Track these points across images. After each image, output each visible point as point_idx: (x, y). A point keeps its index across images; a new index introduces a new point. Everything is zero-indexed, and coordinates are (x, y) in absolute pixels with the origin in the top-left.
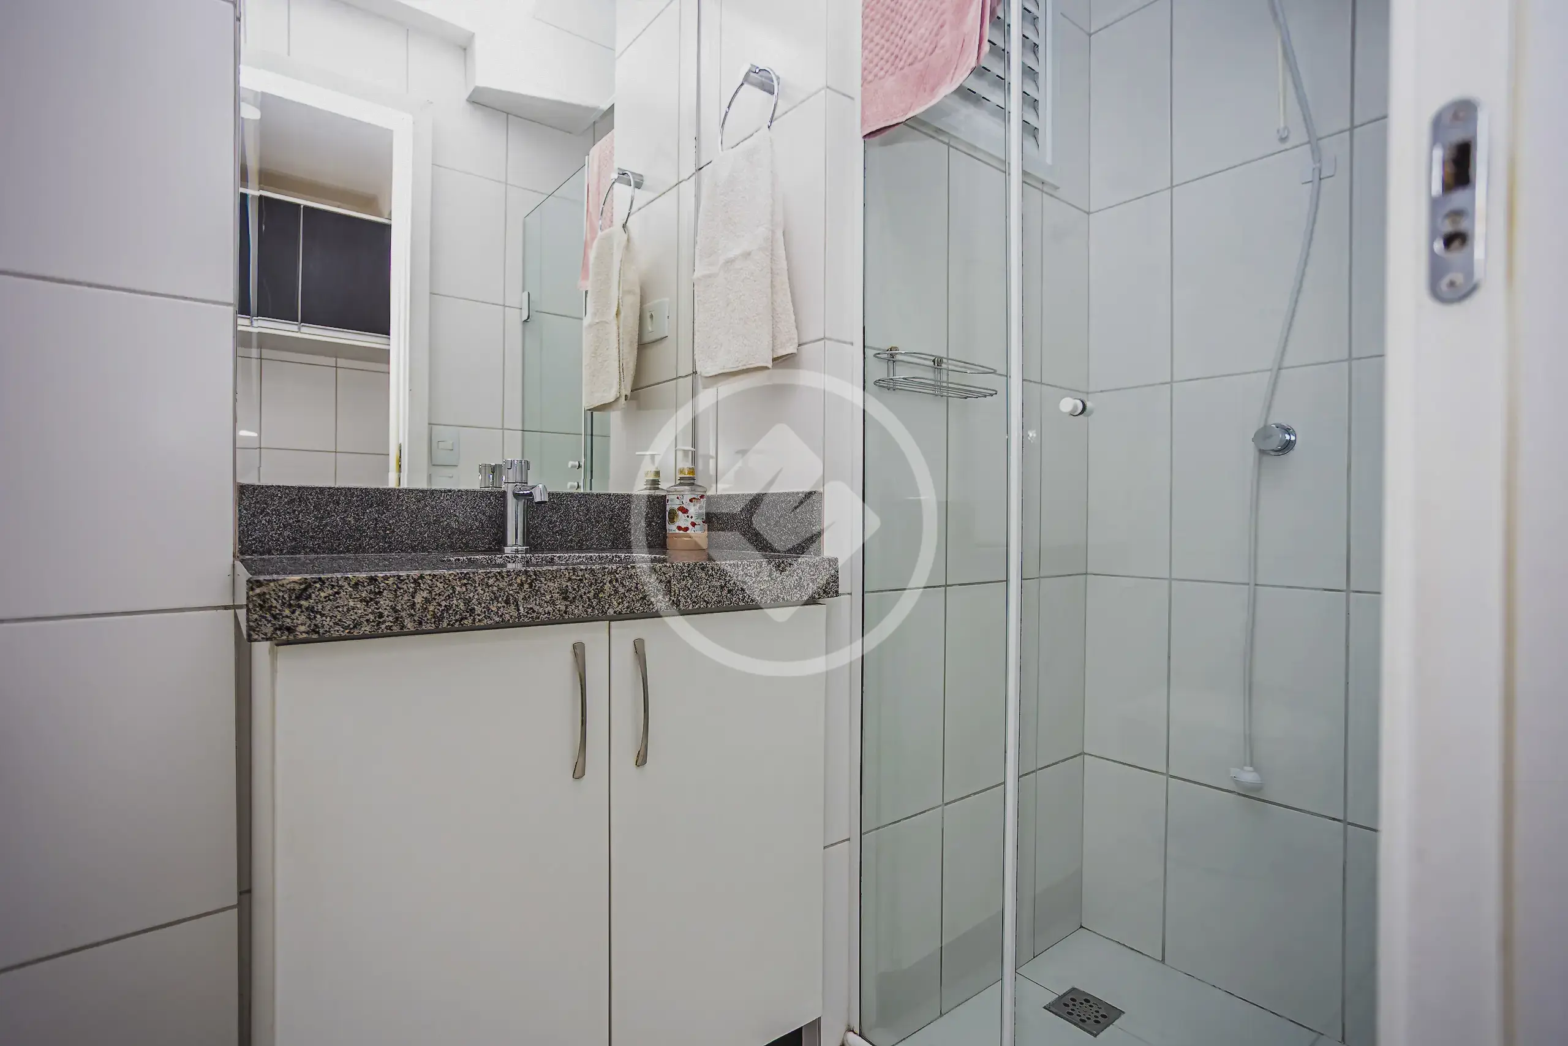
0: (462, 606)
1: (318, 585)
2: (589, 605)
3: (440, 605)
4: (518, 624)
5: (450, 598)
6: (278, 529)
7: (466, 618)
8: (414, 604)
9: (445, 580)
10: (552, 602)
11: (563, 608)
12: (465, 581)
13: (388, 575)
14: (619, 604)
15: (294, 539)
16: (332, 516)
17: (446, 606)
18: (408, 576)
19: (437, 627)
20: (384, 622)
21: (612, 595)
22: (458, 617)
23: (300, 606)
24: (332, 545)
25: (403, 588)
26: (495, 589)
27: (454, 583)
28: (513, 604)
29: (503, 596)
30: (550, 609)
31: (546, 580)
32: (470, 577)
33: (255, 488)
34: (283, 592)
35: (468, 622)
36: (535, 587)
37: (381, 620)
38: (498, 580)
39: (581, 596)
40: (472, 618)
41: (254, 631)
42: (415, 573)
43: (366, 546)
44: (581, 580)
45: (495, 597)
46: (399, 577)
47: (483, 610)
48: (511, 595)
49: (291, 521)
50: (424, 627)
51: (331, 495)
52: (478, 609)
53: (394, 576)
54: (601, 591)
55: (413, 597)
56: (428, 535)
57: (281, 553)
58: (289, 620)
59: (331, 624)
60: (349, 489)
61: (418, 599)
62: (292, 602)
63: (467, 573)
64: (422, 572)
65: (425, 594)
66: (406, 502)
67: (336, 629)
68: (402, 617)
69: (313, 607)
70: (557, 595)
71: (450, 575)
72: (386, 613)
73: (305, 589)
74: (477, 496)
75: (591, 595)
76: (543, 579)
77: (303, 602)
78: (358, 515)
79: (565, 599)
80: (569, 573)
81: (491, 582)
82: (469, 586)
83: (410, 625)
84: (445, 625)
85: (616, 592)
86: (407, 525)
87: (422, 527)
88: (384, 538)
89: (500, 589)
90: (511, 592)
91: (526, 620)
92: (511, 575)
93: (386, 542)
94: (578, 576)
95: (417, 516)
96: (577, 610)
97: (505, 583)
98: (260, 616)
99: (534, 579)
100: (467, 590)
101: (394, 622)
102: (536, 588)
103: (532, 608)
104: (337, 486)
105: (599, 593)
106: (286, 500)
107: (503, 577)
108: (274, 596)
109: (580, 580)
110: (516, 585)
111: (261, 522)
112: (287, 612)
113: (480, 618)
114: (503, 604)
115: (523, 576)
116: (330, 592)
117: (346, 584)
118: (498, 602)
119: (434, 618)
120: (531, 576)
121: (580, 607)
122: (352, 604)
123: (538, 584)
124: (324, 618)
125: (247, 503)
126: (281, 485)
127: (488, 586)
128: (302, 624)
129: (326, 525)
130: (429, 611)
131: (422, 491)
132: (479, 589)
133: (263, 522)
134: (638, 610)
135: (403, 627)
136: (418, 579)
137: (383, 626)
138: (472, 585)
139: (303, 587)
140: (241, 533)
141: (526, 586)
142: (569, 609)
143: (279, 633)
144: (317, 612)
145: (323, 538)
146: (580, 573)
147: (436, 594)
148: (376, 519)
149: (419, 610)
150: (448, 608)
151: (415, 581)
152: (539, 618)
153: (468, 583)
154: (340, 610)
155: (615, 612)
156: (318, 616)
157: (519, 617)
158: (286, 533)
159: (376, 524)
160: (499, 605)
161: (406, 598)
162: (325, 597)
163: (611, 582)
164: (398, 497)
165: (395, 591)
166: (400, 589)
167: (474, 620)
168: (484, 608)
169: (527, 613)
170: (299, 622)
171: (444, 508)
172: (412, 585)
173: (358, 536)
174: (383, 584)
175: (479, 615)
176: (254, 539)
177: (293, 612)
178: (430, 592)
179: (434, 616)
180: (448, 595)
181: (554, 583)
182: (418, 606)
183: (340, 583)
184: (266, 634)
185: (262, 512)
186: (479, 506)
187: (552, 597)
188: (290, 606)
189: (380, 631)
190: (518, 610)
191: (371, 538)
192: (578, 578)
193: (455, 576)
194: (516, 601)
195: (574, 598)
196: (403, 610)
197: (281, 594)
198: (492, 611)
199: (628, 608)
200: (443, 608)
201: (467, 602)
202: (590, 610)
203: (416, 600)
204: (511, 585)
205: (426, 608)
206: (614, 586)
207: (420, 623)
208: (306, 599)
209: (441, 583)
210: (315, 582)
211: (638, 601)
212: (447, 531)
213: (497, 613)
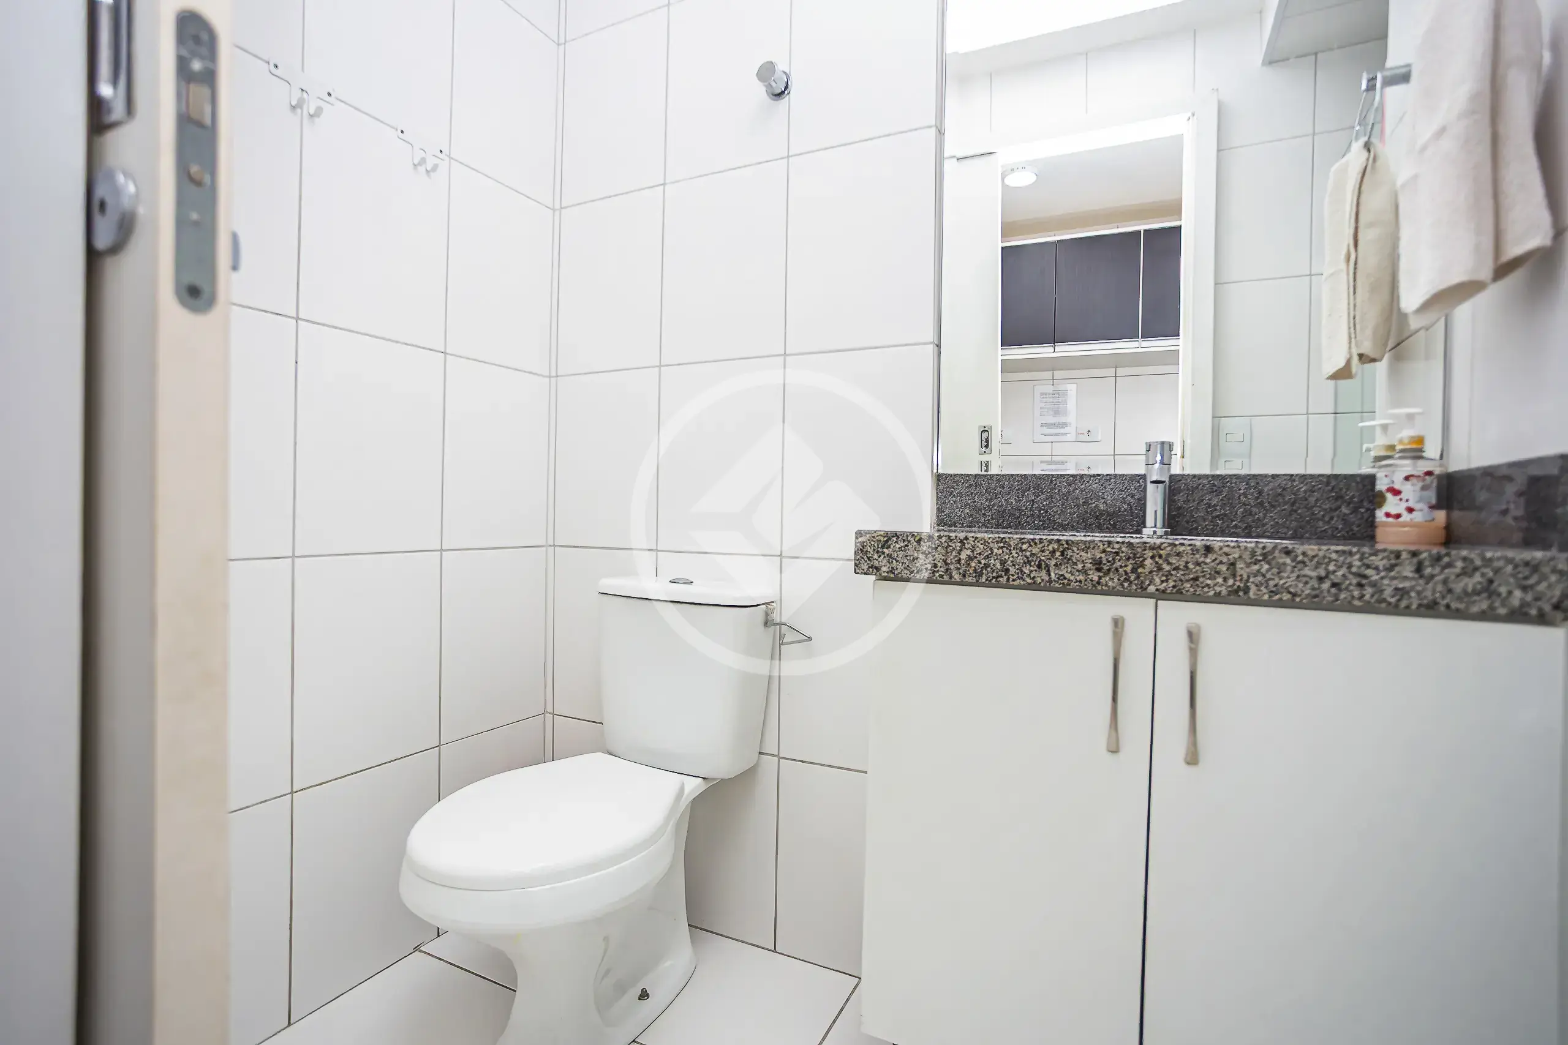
0: (998, 566)
1: (895, 539)
2: (1125, 579)
3: (980, 563)
4: (1048, 587)
5: (988, 558)
6: (961, 508)
7: (1002, 577)
8: (960, 560)
9: (985, 542)
10: (1084, 571)
11: (1096, 578)
12: (1002, 545)
13: (942, 535)
14: (1162, 582)
15: (971, 515)
16: (999, 497)
17: (985, 564)
18: (956, 537)
19: (977, 581)
20: (938, 571)
21: (1154, 571)
22: (994, 574)
23: (884, 553)
24: (998, 522)
25: (952, 546)
26: (1028, 554)
27: (991, 545)
28: (1045, 568)
29: (1036, 561)
30: (1081, 577)
31: (1078, 550)
32: (1006, 542)
33: (948, 476)
34: (874, 541)
35: (1003, 580)
36: (1067, 555)
37: (936, 570)
38: (1031, 546)
39: (1117, 569)
40: (1007, 577)
41: (857, 567)
42: (962, 535)
43: (1024, 523)
44: (1117, 553)
45: (1028, 561)
46: (949, 537)
47: (1017, 571)
48: (1043, 560)
49: (969, 502)
50: (967, 579)
51: (999, 481)
52: (1012, 570)
53: (946, 536)
54: (1140, 566)
55: (960, 554)
56: (1077, 515)
57: (963, 526)
58: (876, 562)
59: (902, 568)
60: (1012, 475)
61: (963, 556)
62: (879, 549)
63: (1004, 538)
64: (967, 534)
65: (969, 552)
66: (1058, 486)
67: (905, 572)
68: (950, 569)
69: (891, 554)
70: (1090, 565)
71: (989, 538)
72: (939, 565)
73: (887, 541)
74: (1125, 479)
75: (1129, 569)
76: (1075, 549)
77: (885, 550)
78: (1018, 497)
79: (1099, 570)
80: (1104, 545)
81: (1025, 547)
82: (1005, 549)
83: (957, 577)
84: (984, 580)
85: (1160, 569)
86: (1059, 506)
87: (1072, 508)
88: (1039, 517)
89: (1033, 554)
90: (1043, 558)
91: (1057, 585)
92: (1043, 542)
93: (1040, 521)
94: (1113, 548)
95: (1067, 498)
96: (1112, 582)
97: (1037, 549)
98: (861, 557)
99: (1066, 548)
100: (1003, 552)
101: (945, 573)
102: (1068, 557)
103: (1063, 575)
104: (1003, 473)
105: (1138, 567)
106: (967, 485)
107: (1036, 544)
108: (869, 544)
109: (1115, 552)
110: (1048, 552)
111: (950, 501)
112: (876, 556)
113: (1014, 578)
114: (1036, 568)
115: (1056, 544)
116: (902, 544)
117: (912, 539)
118: (1031, 566)
119: (975, 573)
120: (1063, 545)
121: (1116, 580)
122: (916, 555)
123: (1070, 553)
124: (898, 563)
125: (941, 487)
126: (963, 473)
127: (1022, 550)
128: (884, 566)
129: (994, 505)
130: (971, 566)
131: (1072, 476)
132: (1014, 552)
133: (951, 502)
134: (1187, 591)
135: (951, 577)
136: (964, 539)
137: (937, 575)
138: (1007, 549)
139: (885, 539)
140: (938, 509)
141: (1058, 554)
142: (1103, 580)
143: (871, 570)
144: (894, 559)
145: (992, 515)
146: (1117, 546)
147: (977, 554)
148: (1033, 500)
149: (964, 565)
150: (986, 566)
151: (961, 541)
152: (1069, 585)
153: (1004, 547)
154: (909, 558)
155: (1157, 590)
156: (894, 561)
157: (1050, 581)
158: (967, 511)
159: (1032, 505)
160: (1032, 568)
161: (954, 554)
162: (899, 548)
163: (1152, 557)
164: (1052, 481)
165: (946, 548)
166: (951, 546)
167: (1008, 579)
168: (1017, 569)
169: (1058, 578)
170: (883, 564)
171: (1093, 491)
172: (959, 544)
173: (1018, 514)
174: (937, 542)
175: (1013, 575)
176: (945, 515)
177: (880, 557)
178: (973, 551)
179: (975, 571)
180: (987, 556)
181: (1087, 553)
182: (963, 562)
183: (909, 538)
184: (863, 570)
185: (951, 494)
186: (1128, 489)
187: (1084, 566)
188: (878, 552)
189: (935, 578)
190: (1050, 575)
191: (1028, 517)
192: (1114, 551)
193: (993, 539)
194: (1047, 566)
195: (1109, 570)
196: (952, 563)
197: (873, 543)
198: (1025, 573)
199: (1174, 587)
200: (983, 566)
201: (1003, 563)
202: (1126, 584)
203: (961, 557)
204: (1043, 551)
205: (969, 564)
206: (1157, 563)
207: (964, 576)
208: (887, 548)
209: (981, 544)
210: (893, 537)
211: (1188, 581)
212: (1095, 513)
213: (1029, 575)
